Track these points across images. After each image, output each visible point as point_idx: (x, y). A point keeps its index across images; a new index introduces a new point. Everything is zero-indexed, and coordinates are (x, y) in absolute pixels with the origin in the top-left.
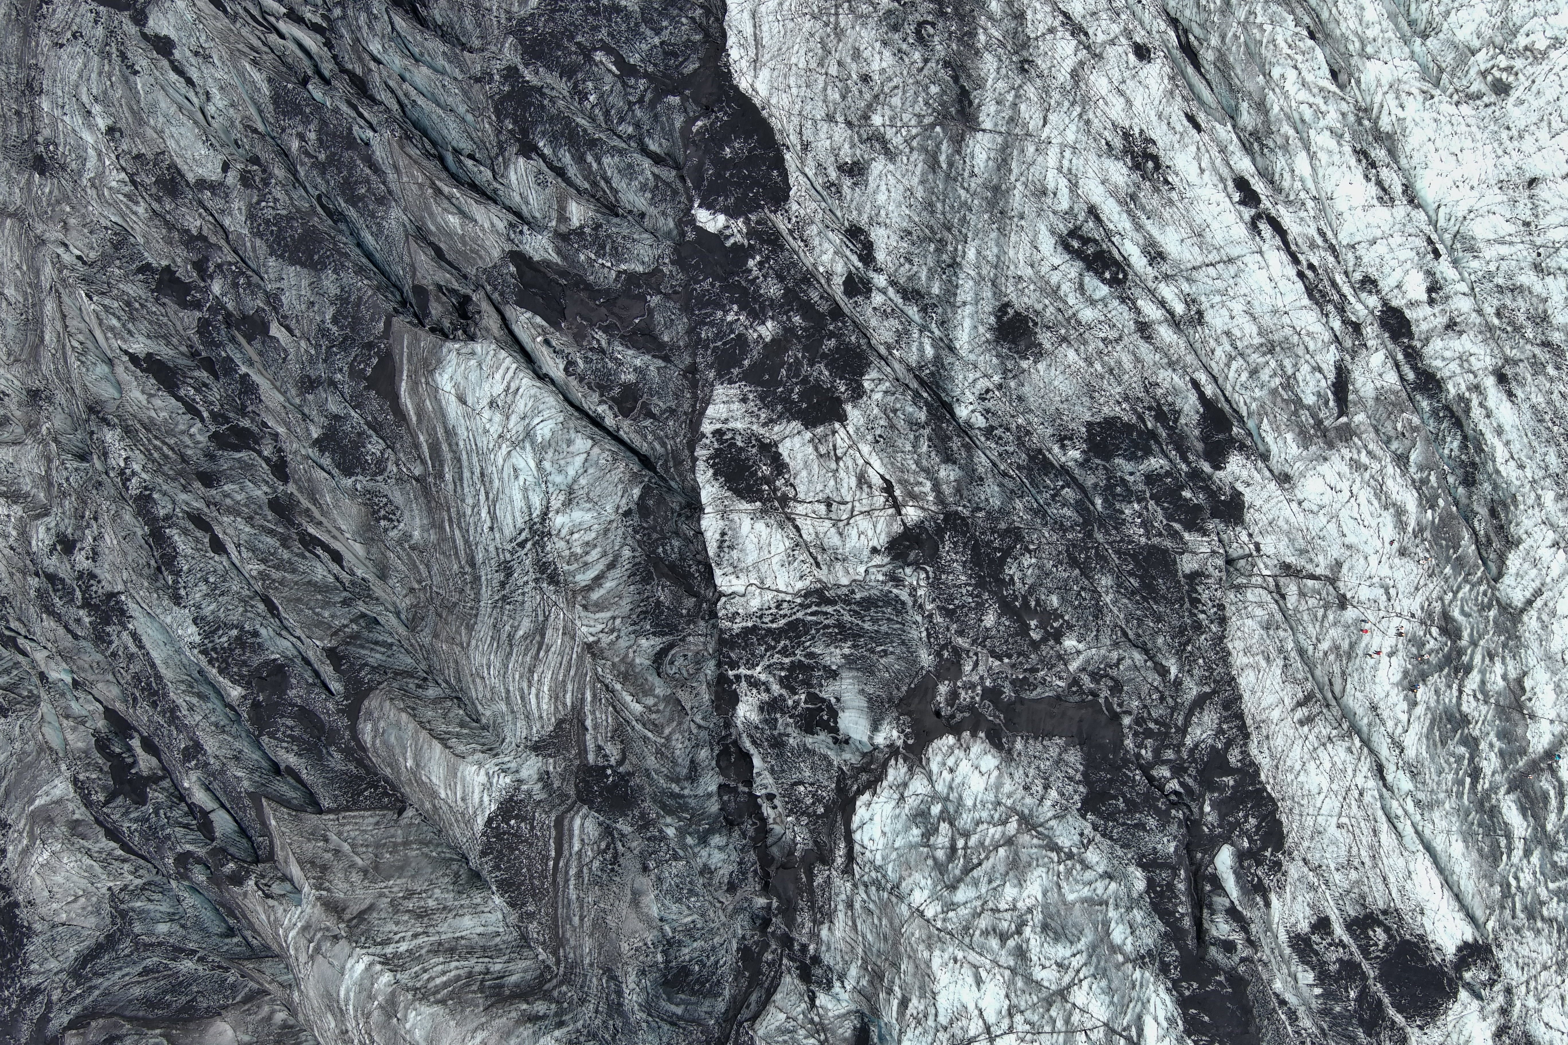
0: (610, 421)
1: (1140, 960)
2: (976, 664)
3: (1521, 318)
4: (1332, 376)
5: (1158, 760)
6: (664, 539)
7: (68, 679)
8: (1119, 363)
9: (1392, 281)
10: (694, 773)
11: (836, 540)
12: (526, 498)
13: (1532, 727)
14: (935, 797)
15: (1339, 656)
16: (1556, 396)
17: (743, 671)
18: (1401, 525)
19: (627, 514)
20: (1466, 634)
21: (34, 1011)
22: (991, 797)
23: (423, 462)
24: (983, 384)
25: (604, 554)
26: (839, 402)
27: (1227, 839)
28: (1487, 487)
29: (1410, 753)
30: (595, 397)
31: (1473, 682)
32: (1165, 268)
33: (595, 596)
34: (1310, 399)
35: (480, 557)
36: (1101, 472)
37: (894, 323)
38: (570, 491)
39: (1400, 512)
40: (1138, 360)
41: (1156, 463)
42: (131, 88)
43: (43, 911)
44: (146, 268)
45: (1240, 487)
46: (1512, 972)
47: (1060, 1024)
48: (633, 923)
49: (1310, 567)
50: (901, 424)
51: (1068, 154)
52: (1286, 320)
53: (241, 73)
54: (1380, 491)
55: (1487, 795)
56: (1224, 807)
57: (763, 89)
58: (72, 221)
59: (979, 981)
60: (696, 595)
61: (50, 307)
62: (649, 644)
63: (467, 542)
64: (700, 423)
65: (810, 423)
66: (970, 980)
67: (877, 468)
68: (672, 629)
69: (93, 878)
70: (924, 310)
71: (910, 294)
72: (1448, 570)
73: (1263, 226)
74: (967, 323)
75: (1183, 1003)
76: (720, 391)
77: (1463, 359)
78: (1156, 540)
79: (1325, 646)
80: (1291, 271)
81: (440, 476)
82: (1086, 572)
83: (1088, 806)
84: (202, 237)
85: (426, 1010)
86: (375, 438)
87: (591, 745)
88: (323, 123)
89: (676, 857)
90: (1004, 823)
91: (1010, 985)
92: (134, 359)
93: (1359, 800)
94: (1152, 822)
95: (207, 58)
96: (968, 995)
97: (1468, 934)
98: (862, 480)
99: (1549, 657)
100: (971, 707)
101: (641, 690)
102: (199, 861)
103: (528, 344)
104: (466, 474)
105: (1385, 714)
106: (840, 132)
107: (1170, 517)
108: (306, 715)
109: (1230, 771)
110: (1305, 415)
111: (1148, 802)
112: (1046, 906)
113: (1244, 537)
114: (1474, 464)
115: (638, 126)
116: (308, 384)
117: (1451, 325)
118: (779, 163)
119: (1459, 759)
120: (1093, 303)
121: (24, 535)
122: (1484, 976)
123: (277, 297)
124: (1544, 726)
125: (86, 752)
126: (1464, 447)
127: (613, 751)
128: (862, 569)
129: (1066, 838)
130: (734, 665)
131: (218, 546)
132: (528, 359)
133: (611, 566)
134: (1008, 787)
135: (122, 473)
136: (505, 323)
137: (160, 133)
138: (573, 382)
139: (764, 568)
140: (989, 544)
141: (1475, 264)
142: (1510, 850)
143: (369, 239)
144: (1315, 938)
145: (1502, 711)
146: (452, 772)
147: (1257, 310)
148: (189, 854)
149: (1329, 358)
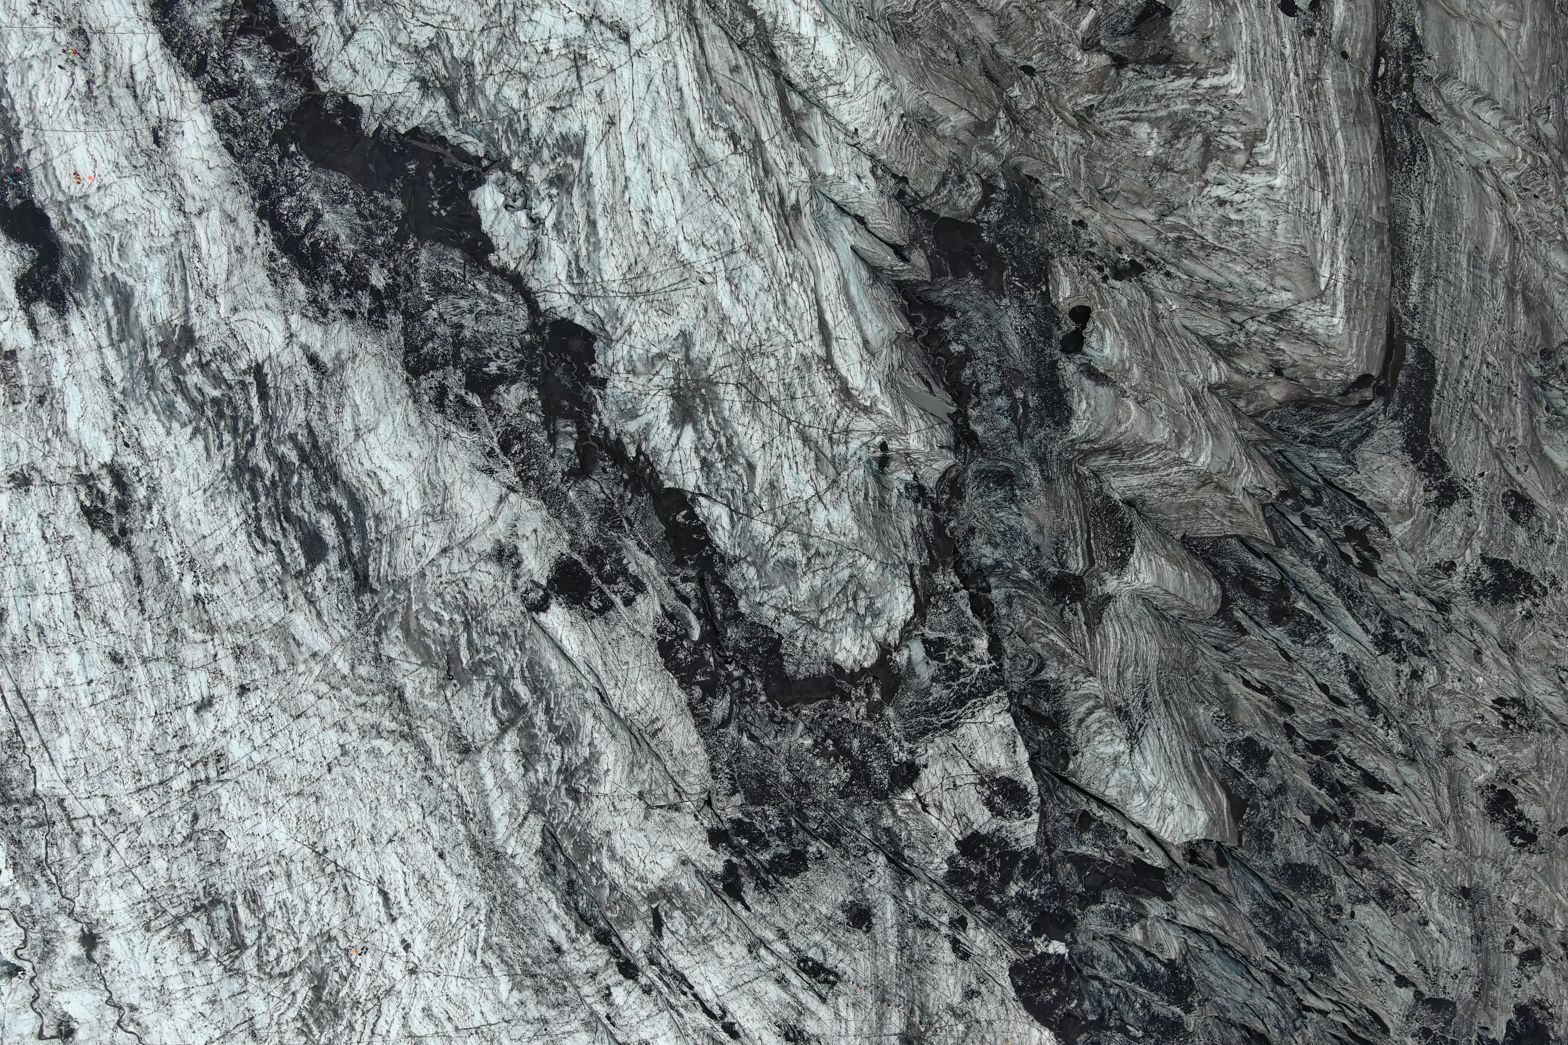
0: (1094, 806)
1: (737, 560)
2: (858, 712)
3: (551, 989)
4: (664, 930)
5: (741, 680)
6: (1050, 740)
7: (1402, 593)
8: (795, 911)
9: (634, 995)
10: (1009, 600)
11: (948, 765)
12: (1144, 758)
13: (517, 746)
14: (870, 628)
15: (639, 763)
16: (524, 946)
17: (987, 667)
18: (611, 849)
19: (1075, 753)
20: (563, 792)
21: (1393, 408)
22: (837, 636)
23: (1205, 758)
24: (873, 881)
25: (1087, 727)
26: (963, 853)
27: (697, 644)
28: (559, 882)
29: (589, 715)
30: (1105, 819)
31: (556, 765)
32: (775, 975)
33: (1091, 703)
34: (677, 914)
35: (1162, 708)
36: (796, 842)
37: (932, 906)
38: (1116, 764)
39: (613, 857)
40: (784, 916)
41: (765, 856)
42: (1417, 952)
43: (1397, 462)
44: (1392, 841)
45: (713, 852)
46: (514, 599)
47: (779, 512)
48: (1040, 515)
49: (664, 812)
50: (920, 846)
51: (843, 1032)
52: (697, 959)
53: (1352, 975)
54: (627, 867)
55: (539, 699)
56: (701, 663)
57: (1035, 1033)
58: (1441, 863)
59: (829, 525)
60: (1022, 707)
61: (1447, 809)
62: (1050, 674)
63: (1172, 716)
64: (1041, 818)
65: (976, 834)
66: (834, 525)
67: (933, 818)
68: (1035, 684)
69: (1370, 481)
70: (916, 917)
71: (925, 925)
72: (579, 828)
73: (718, 1012)
74: (889, 916)
75: (709, 541)
76: (1032, 842)
77: (584, 957)
78: (759, 809)
79: (648, 767)
80: (697, 989)
81: (1194, 753)
82: (798, 781)
83: (778, 642)
84: (1360, 868)
85: (1158, 440)
86: (1237, 767)
87: (1081, 614)
88: (1297, 955)
89: (1021, 560)
90: (827, 622)
91: (811, 527)
92: (1392, 790)
93: (617, 681)
94: (743, 644)
95: (1374, 980)
96: (835, 516)
97: (542, 617)
98: (940, 808)
99: (510, 789)
100: (856, 686)
101: (1051, 647)
102: (1308, 501)
103: (1152, 844)
104: (1179, 760)
105: (607, 734)
106: (982, 1016)
107: (752, 824)
108: (1255, 594)
109: (699, 683)
110: (679, 903)
111: (746, 655)
112: (796, 579)
113: (705, 822)
114: (569, 894)
115: (1108, 994)
116: (1282, 789)
117: (594, 976)
118: (1018, 990)
119: (559, 717)
120: (816, 945)
121: (1442, 673)
122: (532, 595)
123: (1309, 841)
124: (509, 748)
125: (1384, 551)
126: (576, 903)
127: (1068, 615)
128: (930, 752)
129: (788, 621)
130: (993, 670)
131: (1324, 688)
132: (1150, 835)
133: (1082, 721)
134: (828, 644)
135: (1389, 726)
136: (1168, 854)
137: (1396, 928)
138: (1121, 826)
139: (987, 737)
140: (860, 787)
141: (583, 1016)
142: (522, 670)
143: (1258, 888)
144: (632, 593)
145: (537, 751)
146: (1160, 576)
147: (716, 961)
148: (1314, 506)
149: (667, 940)
